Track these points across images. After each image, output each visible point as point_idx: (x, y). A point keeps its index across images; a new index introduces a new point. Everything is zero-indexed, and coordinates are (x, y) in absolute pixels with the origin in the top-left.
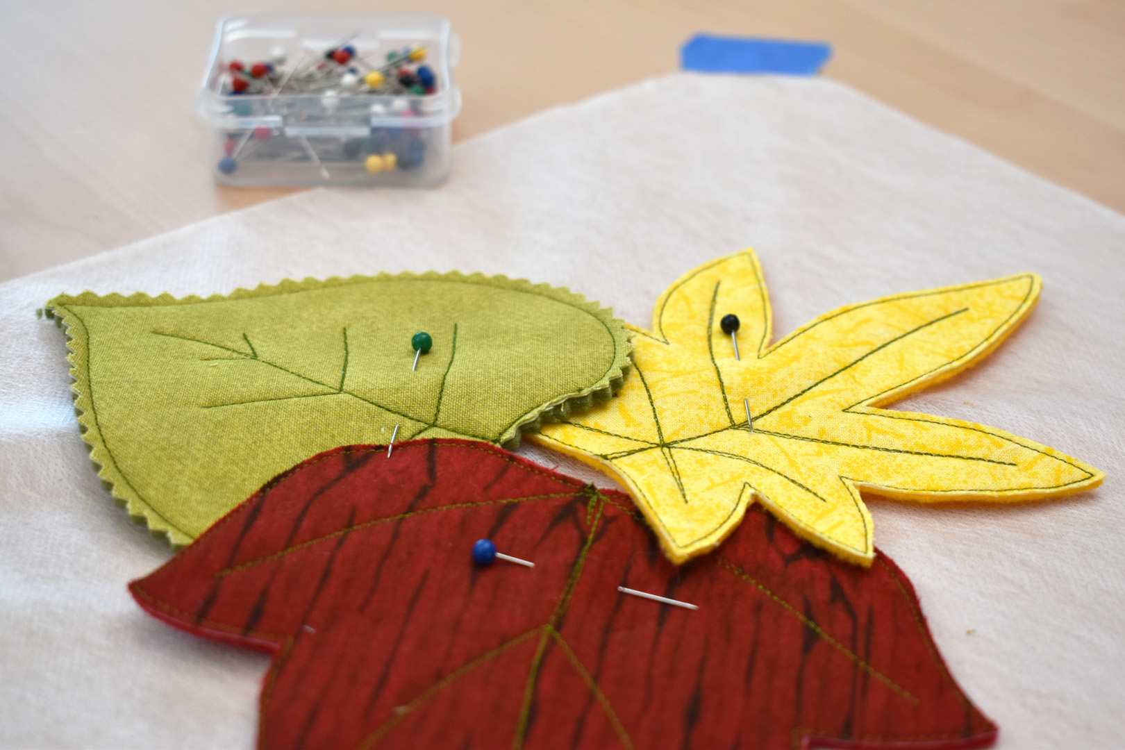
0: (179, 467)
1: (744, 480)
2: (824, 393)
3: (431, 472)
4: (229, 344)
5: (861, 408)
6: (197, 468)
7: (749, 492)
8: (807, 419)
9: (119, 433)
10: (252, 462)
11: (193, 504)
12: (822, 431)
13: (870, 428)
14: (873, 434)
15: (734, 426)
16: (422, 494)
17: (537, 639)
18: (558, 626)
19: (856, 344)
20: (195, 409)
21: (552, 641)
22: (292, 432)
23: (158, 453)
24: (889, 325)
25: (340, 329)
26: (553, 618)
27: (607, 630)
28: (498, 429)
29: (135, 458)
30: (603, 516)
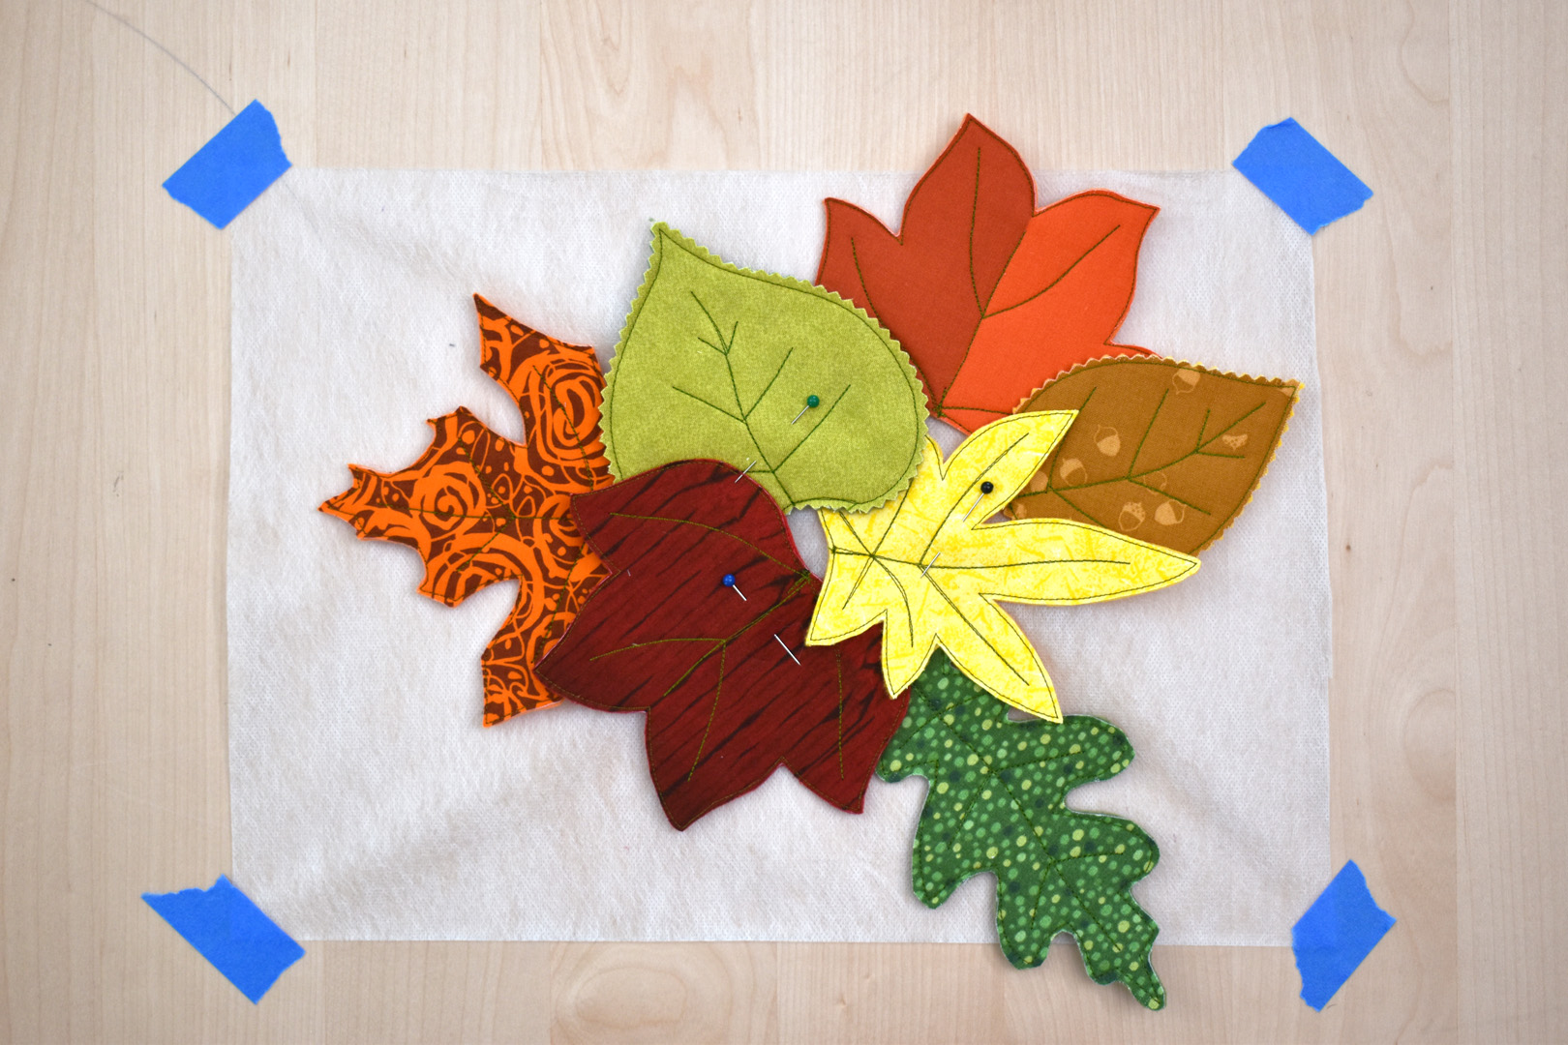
0: (639, 424)
1: (887, 607)
2: (980, 577)
3: (743, 513)
4: (722, 330)
5: (990, 598)
6: (646, 430)
7: (882, 618)
8: (956, 587)
9: (624, 382)
10: (673, 441)
11: (632, 451)
12: (957, 599)
13: (981, 614)
14: (979, 619)
15: (920, 565)
16: (729, 523)
17: (717, 643)
18: (728, 644)
19: (1033, 552)
20: (668, 387)
21: (721, 648)
22: (703, 434)
23: (634, 408)
24: (1067, 548)
25: (789, 347)
26: (730, 638)
27: (750, 656)
28: (798, 499)
29: (622, 405)
30: (799, 592)
